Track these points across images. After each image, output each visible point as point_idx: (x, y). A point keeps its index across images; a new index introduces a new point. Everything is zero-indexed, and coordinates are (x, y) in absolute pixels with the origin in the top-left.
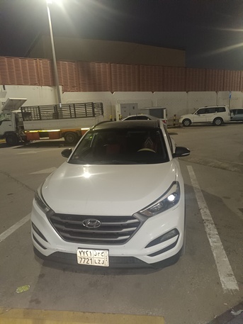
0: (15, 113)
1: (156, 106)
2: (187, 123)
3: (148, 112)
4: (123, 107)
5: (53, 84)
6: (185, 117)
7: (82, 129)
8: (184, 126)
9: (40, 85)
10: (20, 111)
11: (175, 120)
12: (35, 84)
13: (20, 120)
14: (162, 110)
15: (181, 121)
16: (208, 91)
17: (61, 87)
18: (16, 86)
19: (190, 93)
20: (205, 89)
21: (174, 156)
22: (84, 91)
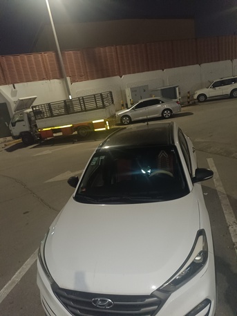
0: (27, 113)
1: (168, 85)
2: (202, 98)
3: (160, 92)
4: (133, 91)
5: (61, 76)
6: (199, 92)
7: (94, 122)
8: (199, 101)
9: (49, 78)
10: (31, 110)
11: (189, 98)
12: (43, 79)
13: (33, 118)
14: (174, 88)
15: (195, 97)
16: (222, 60)
17: (68, 79)
18: (25, 84)
19: (202, 65)
20: (218, 58)
21: (194, 180)
22: (93, 78)
